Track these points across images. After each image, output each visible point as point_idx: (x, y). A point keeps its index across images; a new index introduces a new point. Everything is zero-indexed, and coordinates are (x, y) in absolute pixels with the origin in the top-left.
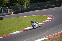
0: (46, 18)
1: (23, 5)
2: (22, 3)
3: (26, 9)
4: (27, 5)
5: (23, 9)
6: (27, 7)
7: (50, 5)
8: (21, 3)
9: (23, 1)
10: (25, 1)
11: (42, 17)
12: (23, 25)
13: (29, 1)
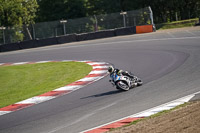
0: (87, 71)
1: (11, 25)
2: (9, 19)
3: (22, 39)
4: (24, 27)
5: (13, 40)
6: (25, 32)
7: (99, 29)
8: (6, 18)
9: (14, 14)
10: (18, 14)
11: (73, 67)
12: (11, 93)
13: (31, 14)
